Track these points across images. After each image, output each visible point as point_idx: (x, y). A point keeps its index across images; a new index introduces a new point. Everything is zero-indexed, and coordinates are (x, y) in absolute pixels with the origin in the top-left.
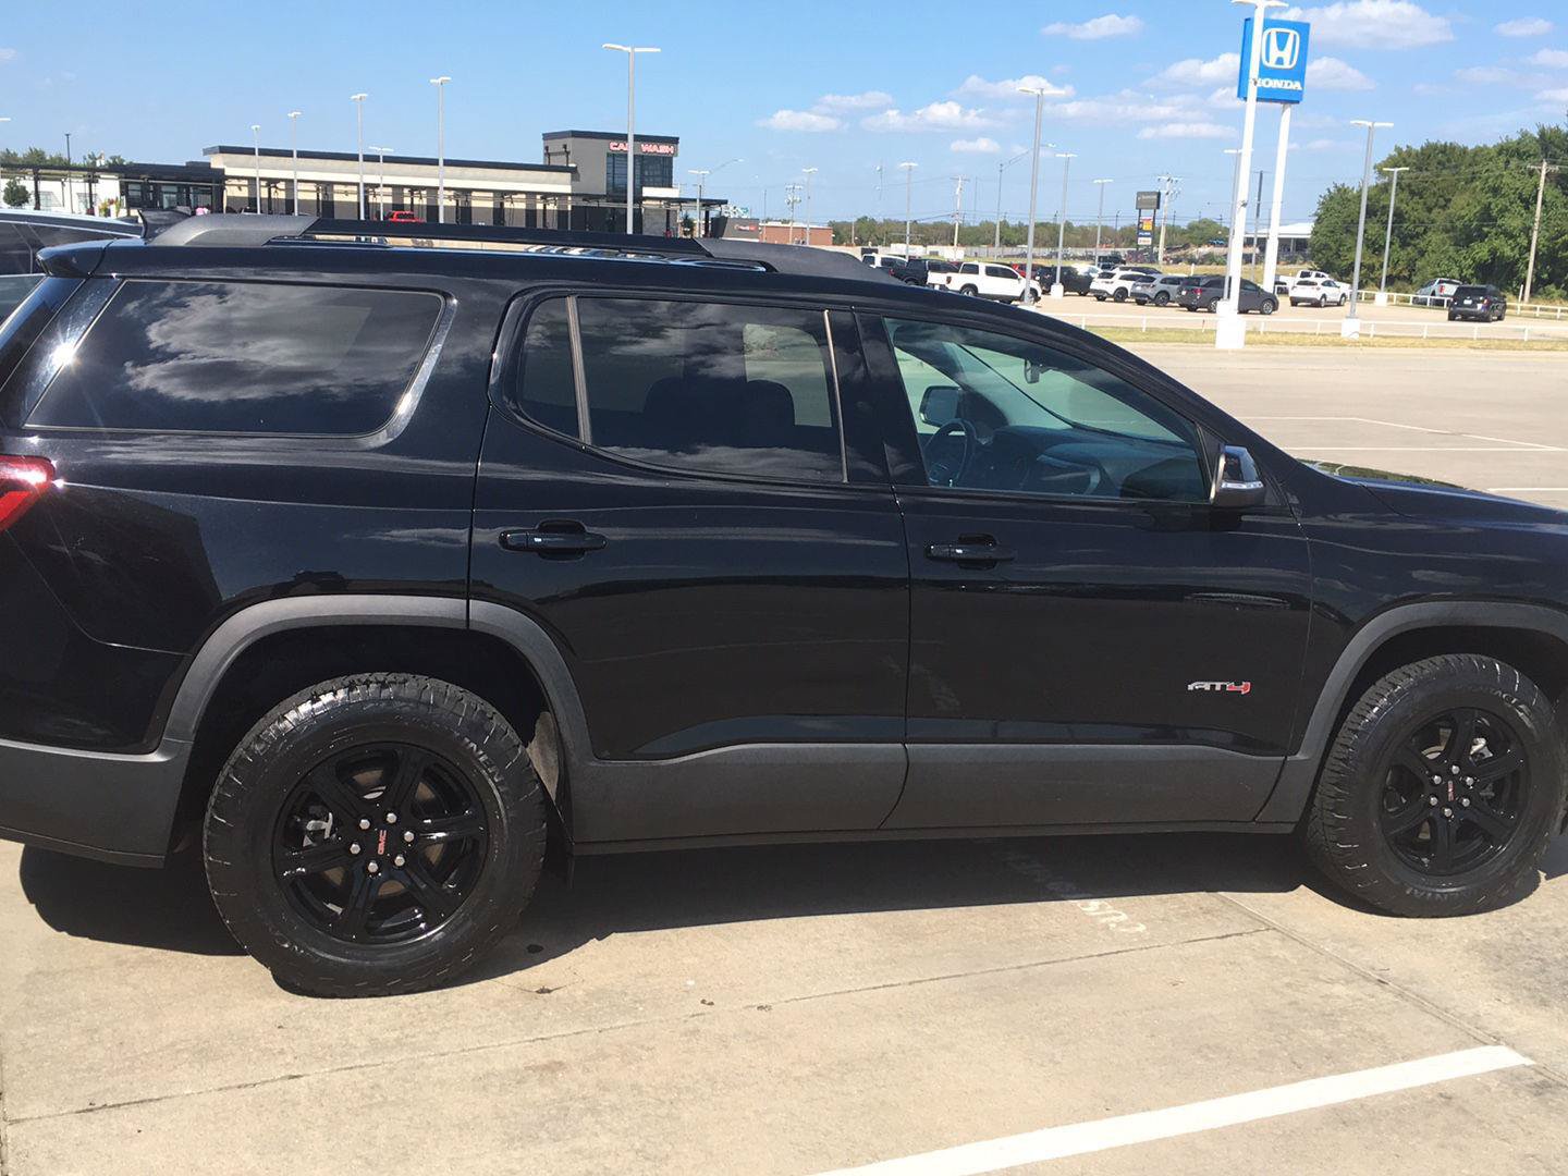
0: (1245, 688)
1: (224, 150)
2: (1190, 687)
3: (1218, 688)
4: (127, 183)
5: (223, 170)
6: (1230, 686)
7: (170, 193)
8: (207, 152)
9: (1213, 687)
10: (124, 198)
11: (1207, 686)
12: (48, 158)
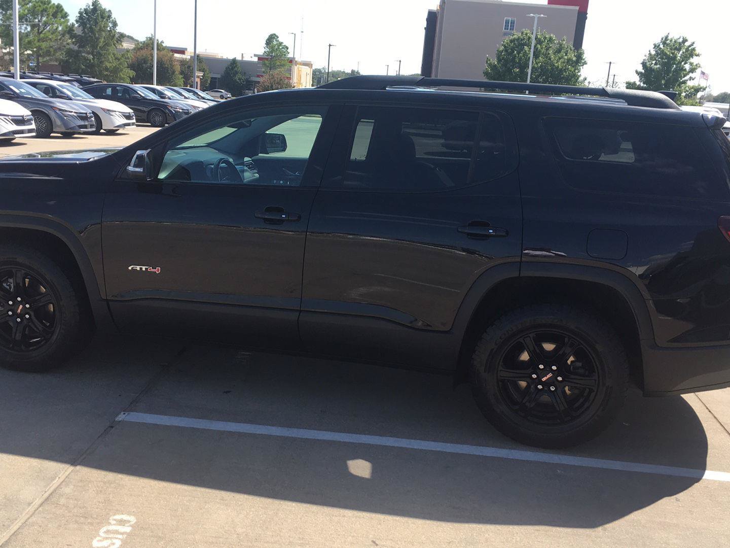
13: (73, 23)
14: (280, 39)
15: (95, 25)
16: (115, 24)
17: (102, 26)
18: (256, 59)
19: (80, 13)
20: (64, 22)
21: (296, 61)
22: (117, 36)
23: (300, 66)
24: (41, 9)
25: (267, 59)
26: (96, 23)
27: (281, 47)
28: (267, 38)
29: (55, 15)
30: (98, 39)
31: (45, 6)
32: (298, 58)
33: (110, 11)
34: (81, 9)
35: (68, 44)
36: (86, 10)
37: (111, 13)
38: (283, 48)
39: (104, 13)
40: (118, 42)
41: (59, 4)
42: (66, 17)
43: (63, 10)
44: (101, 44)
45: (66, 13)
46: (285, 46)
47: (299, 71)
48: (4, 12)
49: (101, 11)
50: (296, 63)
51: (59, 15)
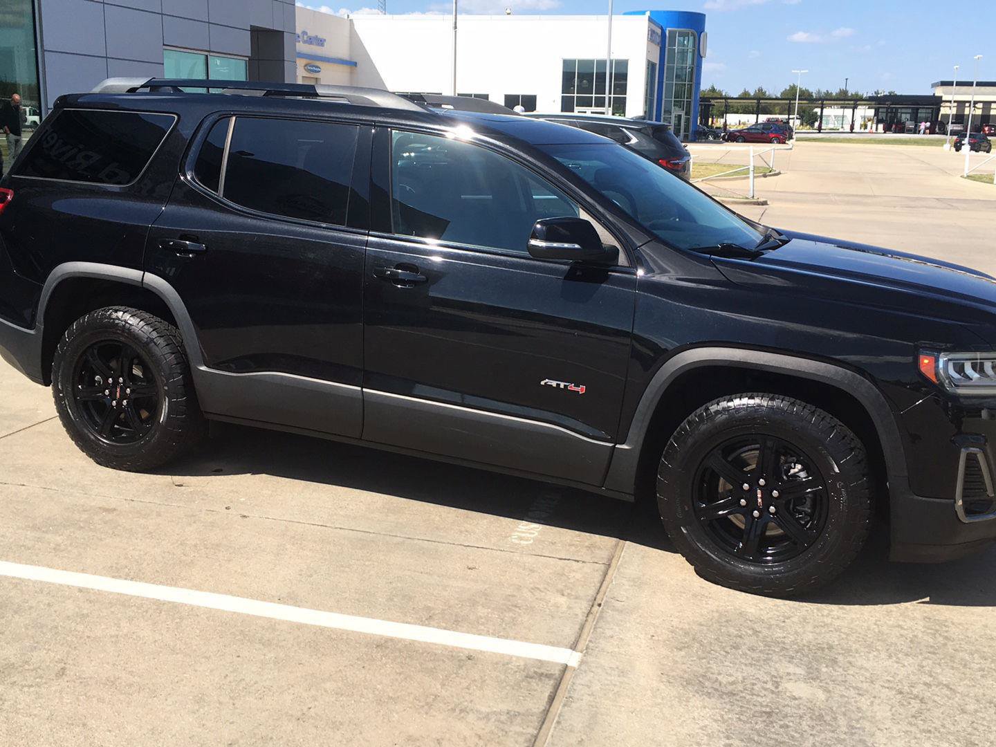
0: (581, 389)
1: (944, 84)
2: (543, 383)
3: (562, 386)
4: (879, 108)
5: (941, 97)
6: (572, 387)
7: (906, 113)
8: (934, 85)
9: (558, 385)
10: (875, 117)
11: (554, 384)
12: (850, 95)
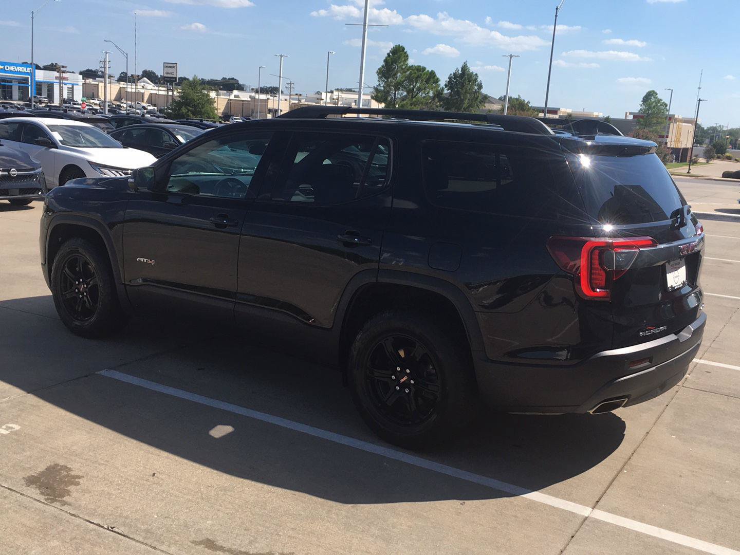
13: (443, 88)
14: (659, 96)
15: (462, 89)
16: (480, 87)
17: (468, 88)
18: (631, 117)
19: (450, 78)
20: (435, 87)
21: (676, 118)
22: (480, 98)
23: (680, 123)
24: (416, 76)
25: (642, 117)
26: (463, 86)
27: (659, 104)
28: (644, 95)
29: (427, 81)
30: (462, 101)
31: (420, 72)
32: (678, 115)
33: (476, 74)
34: (451, 74)
35: (437, 106)
36: (455, 74)
37: (478, 77)
38: (661, 105)
39: (471, 77)
40: (480, 103)
41: (432, 71)
42: (437, 82)
43: (435, 75)
44: (465, 106)
45: (438, 79)
46: (663, 103)
47: (679, 128)
48: (385, 80)
49: (468, 75)
50: (676, 120)
51: (432, 80)
